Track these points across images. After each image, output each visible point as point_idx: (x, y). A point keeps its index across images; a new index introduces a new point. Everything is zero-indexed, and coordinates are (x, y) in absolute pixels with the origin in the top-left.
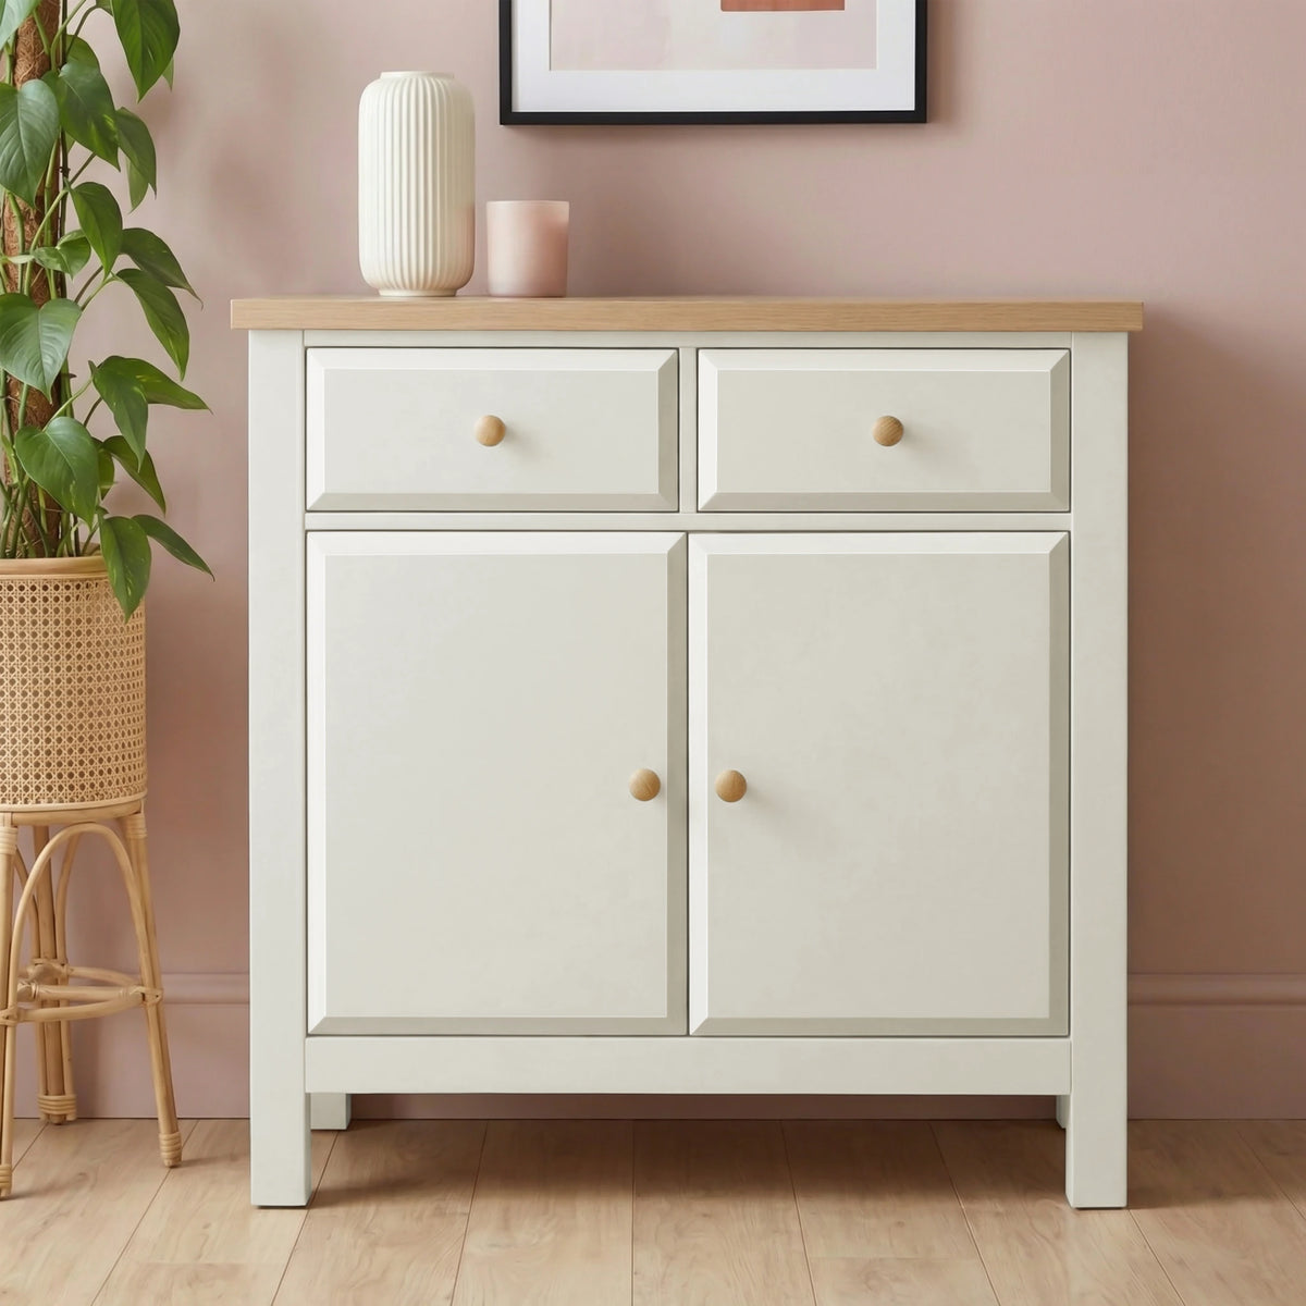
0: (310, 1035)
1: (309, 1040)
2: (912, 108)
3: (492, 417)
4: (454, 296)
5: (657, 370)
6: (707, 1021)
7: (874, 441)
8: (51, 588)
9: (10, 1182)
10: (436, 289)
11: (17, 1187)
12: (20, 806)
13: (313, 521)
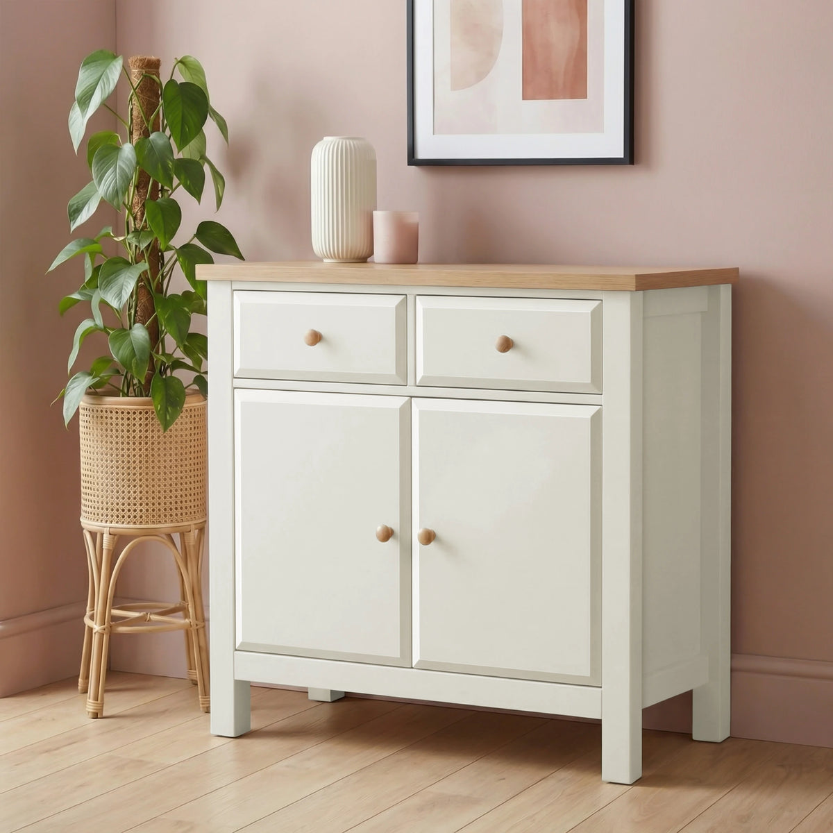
0: (236, 650)
1: (236, 652)
2: (623, 157)
3: (312, 330)
4: (366, 262)
5: (394, 306)
6: (419, 661)
7: (496, 350)
8: (131, 413)
9: (102, 710)
10: (354, 258)
11: (105, 714)
12: (113, 524)
13: (237, 382)
